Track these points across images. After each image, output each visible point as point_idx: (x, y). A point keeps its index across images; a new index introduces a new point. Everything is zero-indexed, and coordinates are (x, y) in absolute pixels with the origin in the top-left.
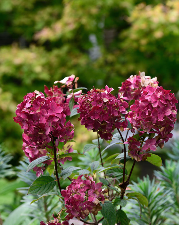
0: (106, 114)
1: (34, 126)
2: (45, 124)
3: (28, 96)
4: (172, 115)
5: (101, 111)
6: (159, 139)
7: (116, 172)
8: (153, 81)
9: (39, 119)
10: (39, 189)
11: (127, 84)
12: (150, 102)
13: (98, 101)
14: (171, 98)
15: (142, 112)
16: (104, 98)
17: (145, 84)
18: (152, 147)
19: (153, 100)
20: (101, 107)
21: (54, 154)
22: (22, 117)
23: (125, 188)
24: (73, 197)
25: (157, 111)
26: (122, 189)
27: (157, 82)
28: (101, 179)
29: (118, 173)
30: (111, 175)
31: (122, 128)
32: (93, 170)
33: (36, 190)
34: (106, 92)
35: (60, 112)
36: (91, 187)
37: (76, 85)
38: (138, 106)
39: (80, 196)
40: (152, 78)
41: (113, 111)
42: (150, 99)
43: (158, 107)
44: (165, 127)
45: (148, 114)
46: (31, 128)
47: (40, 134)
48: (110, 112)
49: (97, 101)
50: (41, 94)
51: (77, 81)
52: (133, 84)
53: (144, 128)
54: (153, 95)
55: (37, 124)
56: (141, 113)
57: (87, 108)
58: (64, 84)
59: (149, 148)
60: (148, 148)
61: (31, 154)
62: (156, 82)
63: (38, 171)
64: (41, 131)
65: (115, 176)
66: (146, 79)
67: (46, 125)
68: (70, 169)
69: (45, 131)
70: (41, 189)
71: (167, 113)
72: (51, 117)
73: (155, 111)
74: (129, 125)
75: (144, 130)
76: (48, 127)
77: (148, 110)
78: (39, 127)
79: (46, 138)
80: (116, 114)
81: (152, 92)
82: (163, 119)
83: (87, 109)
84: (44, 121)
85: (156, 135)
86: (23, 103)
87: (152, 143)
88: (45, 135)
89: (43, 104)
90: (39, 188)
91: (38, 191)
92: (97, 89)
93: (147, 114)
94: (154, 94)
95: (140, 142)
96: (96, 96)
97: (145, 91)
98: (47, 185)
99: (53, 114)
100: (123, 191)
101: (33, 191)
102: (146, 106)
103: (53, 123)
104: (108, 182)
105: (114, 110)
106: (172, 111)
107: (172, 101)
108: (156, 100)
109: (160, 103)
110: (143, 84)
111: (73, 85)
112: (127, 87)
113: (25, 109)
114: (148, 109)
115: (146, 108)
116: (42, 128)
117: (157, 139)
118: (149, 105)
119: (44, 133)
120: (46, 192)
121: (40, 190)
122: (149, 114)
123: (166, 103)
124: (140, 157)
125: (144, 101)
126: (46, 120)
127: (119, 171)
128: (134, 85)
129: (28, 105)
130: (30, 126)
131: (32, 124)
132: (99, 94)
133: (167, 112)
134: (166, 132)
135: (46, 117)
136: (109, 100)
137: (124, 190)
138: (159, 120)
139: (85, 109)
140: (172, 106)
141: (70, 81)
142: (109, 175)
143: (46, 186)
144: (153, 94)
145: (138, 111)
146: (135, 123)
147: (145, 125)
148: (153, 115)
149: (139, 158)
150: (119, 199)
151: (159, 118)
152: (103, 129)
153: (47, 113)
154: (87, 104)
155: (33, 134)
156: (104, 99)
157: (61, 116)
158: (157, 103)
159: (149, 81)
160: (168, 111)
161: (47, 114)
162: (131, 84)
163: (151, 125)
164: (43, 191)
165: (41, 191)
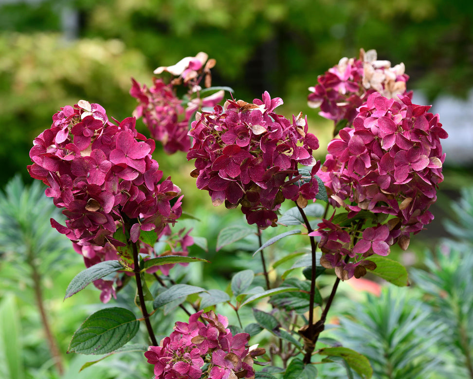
0: (258, 166)
1: (75, 192)
2: (103, 185)
3: (63, 114)
4: (430, 170)
5: (245, 157)
6: (397, 227)
7: (295, 298)
8: (395, 72)
9: (86, 174)
10: (98, 341)
11: (330, 82)
12: (377, 134)
13: (239, 131)
14: (430, 127)
15: (357, 160)
16: (254, 124)
17: (374, 83)
18: (380, 246)
19: (384, 132)
20: (247, 147)
21: (132, 256)
22: (44, 166)
23: (314, 338)
24: (174, 367)
25: (392, 159)
26: (307, 339)
27: (405, 77)
28: (259, 313)
29: (300, 300)
30: (283, 303)
31: (304, 199)
32: (238, 293)
33: (88, 343)
34: (262, 108)
35: (144, 157)
36: (220, 345)
37: (208, 80)
38: (345, 144)
39: (190, 367)
40: (393, 66)
41: (277, 157)
42: (377, 129)
43: (396, 148)
44: (414, 199)
45: (370, 166)
46: (69, 196)
47: (90, 210)
48: (269, 160)
49: (235, 132)
50: (94, 110)
51: (211, 69)
52: (344, 82)
53: (361, 200)
54: (383, 117)
55: (82, 185)
56: (353, 163)
57: (210, 147)
58: (177, 77)
59: (371, 249)
60: (369, 248)
61: (86, 249)
62: (403, 76)
63: (106, 290)
64: (92, 204)
65: (291, 306)
66: (375, 69)
67: (104, 189)
68: (176, 292)
69: (102, 203)
70: (102, 340)
71: (417, 164)
72: (118, 170)
73: (387, 159)
74: (321, 192)
75: (359, 206)
76: (108, 193)
77: (370, 155)
78: (86, 194)
79: (106, 221)
80: (285, 167)
81: (382, 109)
82: (408, 178)
83: (211, 150)
84: (98, 178)
85: (391, 216)
86: (50, 130)
87: (378, 237)
88: (103, 213)
89: (98, 136)
90: (97, 338)
91: (93, 345)
92: (240, 100)
93: (368, 165)
94: (387, 114)
95: (350, 233)
96: (235, 119)
97: (366, 106)
98: (117, 330)
99: (123, 161)
100: (310, 344)
101: (82, 345)
102: (366, 145)
103: (124, 184)
104: (275, 319)
105: (280, 156)
106: (430, 160)
107: (431, 133)
108: (390, 132)
109: (401, 140)
110: (369, 82)
111: (201, 78)
112: (329, 89)
113: (54, 146)
114: (370, 152)
115: (366, 150)
116: (95, 195)
117: (393, 227)
118: (374, 143)
119: (101, 208)
120: (113, 346)
121: (99, 344)
122: (374, 167)
123: (418, 138)
124: (348, 271)
125: (362, 132)
126: (104, 176)
127: (303, 296)
128: (347, 84)
129: (60, 138)
130: (66, 189)
131: (71, 185)
132: (242, 115)
133: (417, 162)
134: (413, 211)
135: (103, 168)
136: (269, 128)
137: (311, 342)
138: (396, 181)
139: (205, 152)
140: (432, 146)
141: (193, 70)
142: (279, 303)
143: (114, 332)
144: (383, 115)
145: (347, 157)
146: (337, 186)
147: (364, 191)
148: (383, 169)
149: (345, 271)
150: (297, 366)
151: (397, 176)
152: (251, 202)
153: (108, 159)
154: (211, 139)
155: (73, 211)
156: (256, 126)
157: (145, 166)
158: (394, 139)
159: (384, 73)
160: (420, 159)
161: (106, 162)
162: (338, 81)
163: (377, 193)
164: (106, 345)
165: (102, 346)
